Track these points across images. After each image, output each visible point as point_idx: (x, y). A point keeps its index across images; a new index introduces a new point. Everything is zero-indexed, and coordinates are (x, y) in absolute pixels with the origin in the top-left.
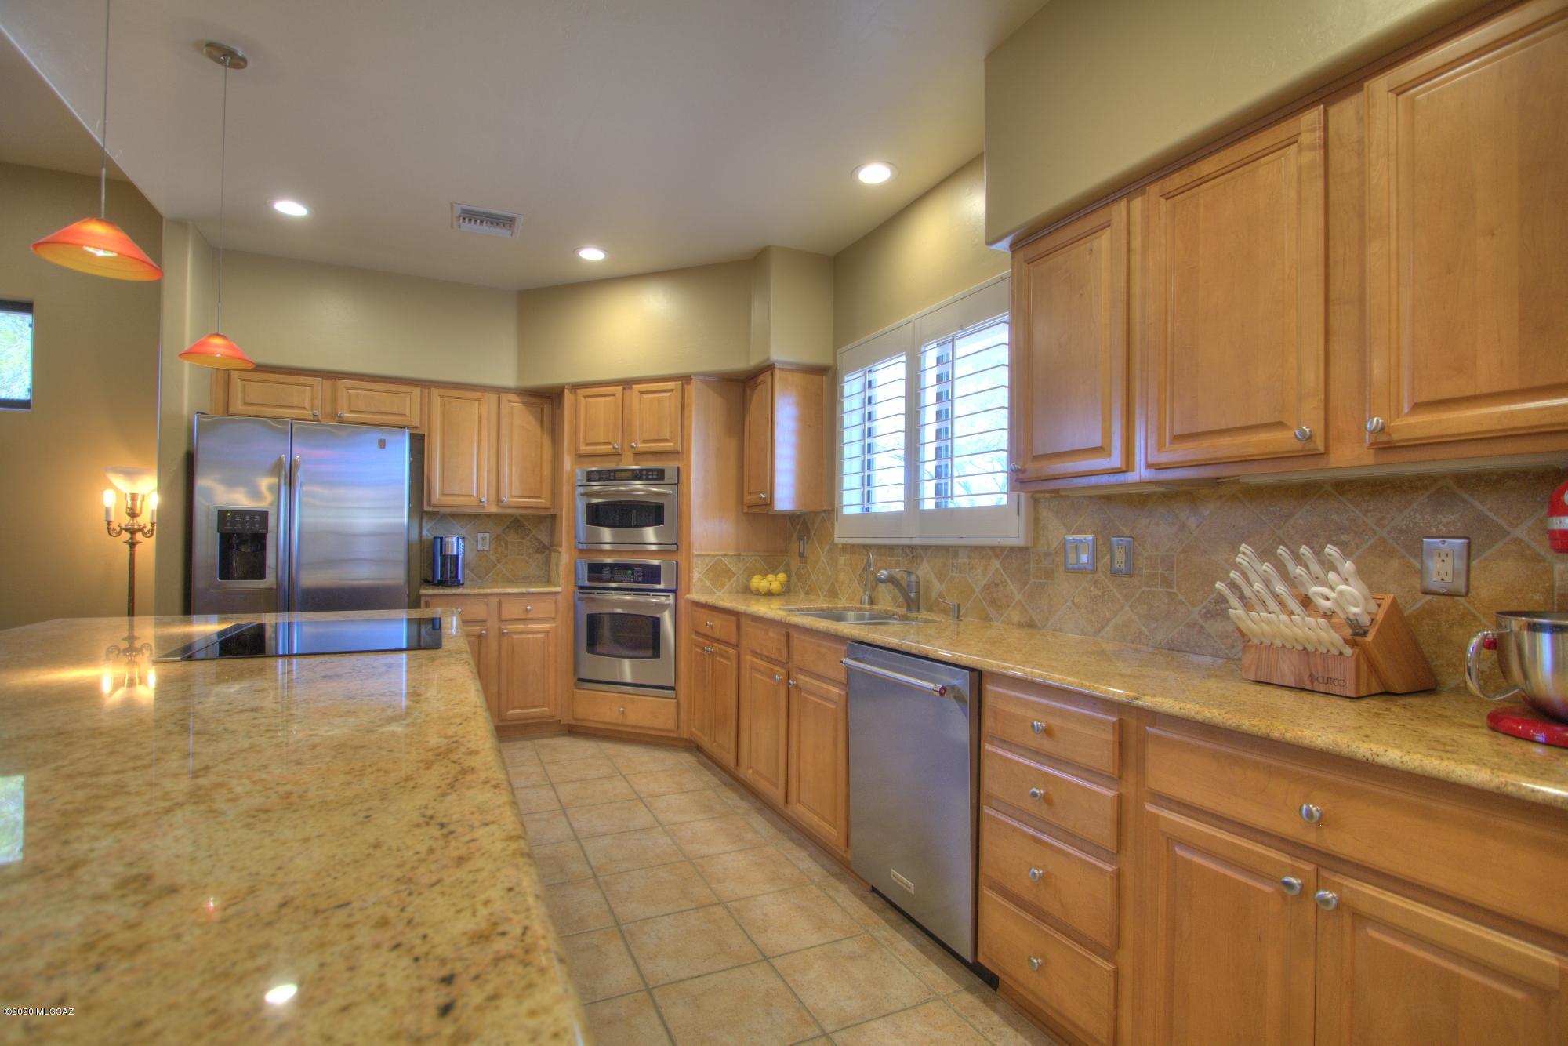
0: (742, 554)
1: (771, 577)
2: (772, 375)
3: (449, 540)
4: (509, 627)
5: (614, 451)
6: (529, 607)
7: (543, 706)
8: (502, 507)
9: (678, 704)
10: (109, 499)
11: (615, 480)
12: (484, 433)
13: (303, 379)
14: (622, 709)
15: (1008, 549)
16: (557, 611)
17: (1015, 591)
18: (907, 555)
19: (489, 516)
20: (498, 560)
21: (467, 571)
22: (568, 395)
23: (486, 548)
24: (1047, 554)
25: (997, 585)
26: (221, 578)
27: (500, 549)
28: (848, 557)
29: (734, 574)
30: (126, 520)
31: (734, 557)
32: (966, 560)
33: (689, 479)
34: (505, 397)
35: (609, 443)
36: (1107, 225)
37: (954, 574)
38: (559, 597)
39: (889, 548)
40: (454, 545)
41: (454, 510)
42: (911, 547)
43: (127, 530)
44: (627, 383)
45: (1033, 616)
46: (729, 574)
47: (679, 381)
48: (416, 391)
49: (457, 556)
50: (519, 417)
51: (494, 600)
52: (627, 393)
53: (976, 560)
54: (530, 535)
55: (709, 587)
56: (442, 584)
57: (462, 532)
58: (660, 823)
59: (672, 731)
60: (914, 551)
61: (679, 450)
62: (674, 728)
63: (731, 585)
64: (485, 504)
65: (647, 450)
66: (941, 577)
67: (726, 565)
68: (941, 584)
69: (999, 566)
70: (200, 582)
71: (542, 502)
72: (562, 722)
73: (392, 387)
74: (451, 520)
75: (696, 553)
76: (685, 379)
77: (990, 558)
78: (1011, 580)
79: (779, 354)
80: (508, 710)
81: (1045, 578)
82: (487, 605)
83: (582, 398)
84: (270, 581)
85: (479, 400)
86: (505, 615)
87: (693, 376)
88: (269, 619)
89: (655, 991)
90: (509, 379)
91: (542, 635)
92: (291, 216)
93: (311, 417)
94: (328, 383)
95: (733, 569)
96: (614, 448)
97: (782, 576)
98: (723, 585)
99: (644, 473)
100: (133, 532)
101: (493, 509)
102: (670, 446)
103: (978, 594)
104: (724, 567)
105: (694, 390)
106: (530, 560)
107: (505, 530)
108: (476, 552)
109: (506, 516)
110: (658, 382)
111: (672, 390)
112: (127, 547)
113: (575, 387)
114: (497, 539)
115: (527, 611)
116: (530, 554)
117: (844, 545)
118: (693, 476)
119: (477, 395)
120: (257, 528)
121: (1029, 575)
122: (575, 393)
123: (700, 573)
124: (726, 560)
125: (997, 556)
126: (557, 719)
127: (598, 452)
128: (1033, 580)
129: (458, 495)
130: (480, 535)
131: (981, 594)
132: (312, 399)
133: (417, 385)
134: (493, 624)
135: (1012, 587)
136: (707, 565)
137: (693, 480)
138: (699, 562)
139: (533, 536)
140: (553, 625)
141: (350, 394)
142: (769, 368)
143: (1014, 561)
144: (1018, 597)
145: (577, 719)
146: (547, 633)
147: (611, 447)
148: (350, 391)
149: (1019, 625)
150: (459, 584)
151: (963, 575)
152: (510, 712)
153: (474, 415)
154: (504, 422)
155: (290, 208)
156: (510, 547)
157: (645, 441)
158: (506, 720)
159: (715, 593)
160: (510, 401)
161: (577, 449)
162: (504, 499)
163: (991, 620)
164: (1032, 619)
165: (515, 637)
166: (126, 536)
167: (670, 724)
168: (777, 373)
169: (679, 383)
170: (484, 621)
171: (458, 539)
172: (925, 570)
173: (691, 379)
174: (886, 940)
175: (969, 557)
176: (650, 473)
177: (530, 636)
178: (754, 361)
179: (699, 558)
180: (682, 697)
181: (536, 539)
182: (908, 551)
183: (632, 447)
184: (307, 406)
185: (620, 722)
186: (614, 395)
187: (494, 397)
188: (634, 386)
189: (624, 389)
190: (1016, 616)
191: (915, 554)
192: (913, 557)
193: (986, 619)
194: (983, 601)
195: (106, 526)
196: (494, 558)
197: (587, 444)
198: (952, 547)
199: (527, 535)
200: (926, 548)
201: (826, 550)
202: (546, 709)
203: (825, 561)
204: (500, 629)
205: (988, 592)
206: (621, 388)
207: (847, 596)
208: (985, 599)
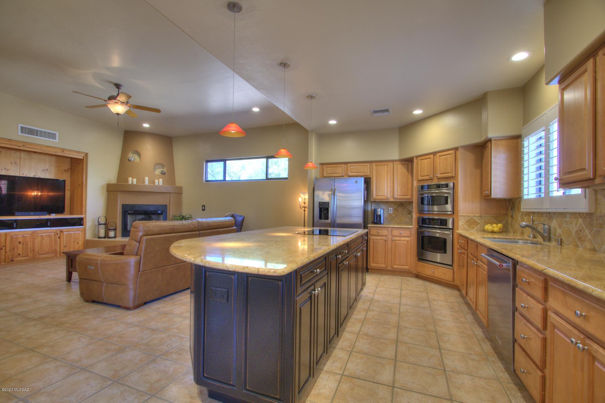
0: (483, 215)
1: (494, 225)
2: (491, 143)
3: (378, 210)
4: (395, 238)
5: (430, 178)
6: (401, 232)
7: (406, 266)
8: (395, 199)
9: (454, 272)
10: (300, 200)
11: (430, 189)
12: (389, 175)
13: (339, 165)
14: (433, 271)
15: (585, 214)
16: (411, 234)
17: (588, 234)
18: (548, 217)
19: (392, 202)
20: (395, 217)
21: (385, 220)
22: (415, 160)
23: (392, 213)
24: (601, 216)
25: (581, 231)
26: (320, 219)
27: (396, 213)
28: (527, 217)
29: (479, 224)
30: (303, 205)
31: (479, 217)
32: (569, 219)
33: (458, 186)
34: (395, 163)
35: (428, 175)
36: (586, 71)
37: (565, 225)
38: (412, 229)
39: (542, 214)
40: (380, 211)
41: (380, 200)
42: (549, 213)
43: (304, 207)
44: (434, 153)
45: (595, 246)
46: (476, 223)
47: (453, 150)
48: (368, 165)
49: (380, 215)
50: (400, 169)
51: (390, 229)
52: (435, 156)
53: (573, 219)
54: (406, 208)
55: (466, 228)
56: (376, 223)
57: (384, 207)
58: (430, 307)
59: (451, 282)
60: (550, 215)
61: (454, 176)
62: (452, 281)
63: (478, 228)
64: (389, 198)
65: (442, 177)
66: (560, 226)
67: (475, 220)
68: (560, 230)
69: (582, 222)
70: (315, 220)
71: (408, 197)
72: (413, 273)
73: (362, 164)
74: (381, 204)
75: (461, 215)
76: (456, 149)
77: (578, 218)
78: (586, 228)
79: (491, 134)
80: (394, 265)
81: (600, 228)
82: (388, 231)
83: (420, 161)
84: (329, 221)
85: (387, 165)
86: (393, 234)
87: (459, 148)
88: (329, 229)
89: (399, 342)
90: (396, 157)
91: (406, 242)
92: (333, 124)
93: (342, 176)
94: (346, 165)
95: (478, 221)
96: (430, 177)
97: (500, 225)
98: (474, 228)
99: (441, 185)
100: (305, 208)
101: (392, 200)
102: (451, 175)
103: (574, 235)
104: (474, 221)
105: (459, 153)
106: (406, 217)
107: (398, 206)
108: (388, 214)
109: (398, 202)
110: (446, 152)
111: (451, 154)
112: (304, 211)
113: (417, 157)
114: (395, 210)
115: (401, 233)
116: (406, 215)
117: (526, 212)
118: (459, 186)
119: (386, 163)
120: (327, 206)
121: (593, 226)
122: (417, 159)
123: (462, 223)
124: (475, 218)
125: (581, 218)
126: (411, 271)
127: (425, 179)
128: (595, 229)
129: (381, 196)
130: (390, 208)
131: (575, 234)
132: (342, 170)
133: (369, 163)
134: (390, 237)
135: (587, 232)
136: (466, 220)
137: (459, 187)
138: (462, 218)
139: (407, 208)
140: (410, 239)
141: (351, 168)
142: (490, 140)
143: (587, 219)
144: (589, 237)
145: (418, 273)
146: (408, 241)
147: (429, 177)
148: (351, 167)
149: (589, 250)
150: (380, 223)
151: (568, 226)
152: (395, 266)
153: (385, 170)
154: (395, 171)
155: (333, 122)
156: (399, 212)
157: (441, 174)
158: (393, 268)
159: (469, 231)
160: (397, 164)
161: (418, 178)
162: (395, 197)
163: (578, 247)
164: (595, 248)
165: (397, 242)
166: (303, 209)
167: (450, 279)
168: (493, 142)
169: (454, 151)
170: (387, 236)
171: (381, 209)
172: (554, 224)
173: (458, 149)
174: (493, 361)
175: (570, 218)
176: (443, 185)
177: (402, 242)
178: (483, 139)
179: (462, 217)
180: (455, 269)
181: (408, 209)
182: (548, 215)
183: (436, 176)
184: (341, 172)
185: (432, 275)
186: (430, 158)
187: (392, 164)
188: (437, 154)
189: (434, 155)
190: (588, 245)
191: (551, 216)
192: (550, 217)
193: (577, 246)
194: (575, 238)
195: (299, 206)
196: (394, 216)
197: (421, 176)
198: (564, 213)
199: (405, 208)
200: (555, 213)
201: (520, 214)
202: (407, 267)
203: (520, 219)
204: (392, 239)
205: (577, 234)
206: (433, 155)
207: (527, 234)
208: (576, 237)
